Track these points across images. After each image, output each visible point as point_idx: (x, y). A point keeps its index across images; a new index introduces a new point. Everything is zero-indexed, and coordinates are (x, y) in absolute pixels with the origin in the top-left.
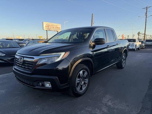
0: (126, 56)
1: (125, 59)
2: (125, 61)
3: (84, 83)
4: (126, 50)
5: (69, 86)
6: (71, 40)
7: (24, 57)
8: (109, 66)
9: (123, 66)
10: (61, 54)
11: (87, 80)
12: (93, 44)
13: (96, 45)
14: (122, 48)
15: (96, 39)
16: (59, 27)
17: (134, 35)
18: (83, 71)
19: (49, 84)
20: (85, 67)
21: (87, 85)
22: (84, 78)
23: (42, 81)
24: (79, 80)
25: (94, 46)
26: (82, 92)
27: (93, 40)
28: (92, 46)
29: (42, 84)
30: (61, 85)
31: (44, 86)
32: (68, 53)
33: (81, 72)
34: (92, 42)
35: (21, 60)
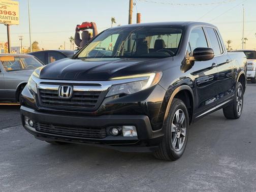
0: (243, 89)
1: (241, 98)
2: (241, 101)
3: (181, 136)
4: (243, 74)
5: (163, 135)
6: (119, 52)
9: (239, 114)
10: (149, 77)
11: (184, 129)
12: (192, 58)
13: (196, 62)
15: (196, 50)
16: (12, 11)
17: (245, 39)
18: (180, 112)
19: (132, 131)
20: (182, 104)
21: (184, 140)
22: (180, 126)
23: (120, 125)
24: (174, 128)
25: (192, 63)
26: (178, 152)
27: (190, 52)
28: (189, 63)
29: (118, 131)
30: (154, 132)
31: (123, 135)
32: (160, 74)
33: (177, 113)
34: (188, 56)
35: (65, 91)
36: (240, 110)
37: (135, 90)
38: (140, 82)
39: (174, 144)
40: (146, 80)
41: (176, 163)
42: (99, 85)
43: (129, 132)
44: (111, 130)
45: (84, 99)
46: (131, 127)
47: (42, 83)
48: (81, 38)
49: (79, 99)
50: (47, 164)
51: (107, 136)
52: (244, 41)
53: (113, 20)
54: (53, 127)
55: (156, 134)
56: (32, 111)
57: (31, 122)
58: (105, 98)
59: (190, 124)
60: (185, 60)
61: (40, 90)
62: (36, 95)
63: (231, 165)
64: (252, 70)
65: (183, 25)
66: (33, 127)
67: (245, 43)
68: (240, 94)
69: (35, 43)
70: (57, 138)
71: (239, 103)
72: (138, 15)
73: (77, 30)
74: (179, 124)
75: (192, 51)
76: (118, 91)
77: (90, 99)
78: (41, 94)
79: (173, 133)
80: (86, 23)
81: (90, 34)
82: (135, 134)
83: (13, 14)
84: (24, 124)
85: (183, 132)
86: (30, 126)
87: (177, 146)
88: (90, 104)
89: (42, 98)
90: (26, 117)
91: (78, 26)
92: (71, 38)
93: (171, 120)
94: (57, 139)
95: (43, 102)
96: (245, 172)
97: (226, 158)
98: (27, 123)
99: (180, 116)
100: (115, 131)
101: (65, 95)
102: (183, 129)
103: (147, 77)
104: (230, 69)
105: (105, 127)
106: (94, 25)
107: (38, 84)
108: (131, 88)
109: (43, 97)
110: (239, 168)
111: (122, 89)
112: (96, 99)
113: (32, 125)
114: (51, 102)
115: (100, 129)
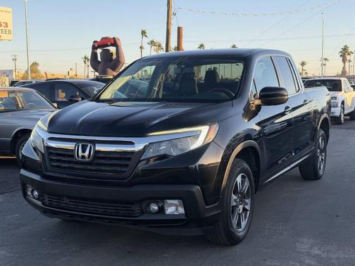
0: (326, 138)
1: (324, 150)
2: (324, 154)
3: (244, 210)
4: (326, 119)
5: (220, 211)
6: (156, 89)
7: (94, 142)
8: (289, 168)
9: (321, 173)
10: (201, 131)
12: (258, 102)
13: (263, 107)
14: (316, 112)
15: (265, 90)
16: (2, 22)
17: (326, 59)
18: (243, 177)
19: (177, 207)
20: (246, 165)
21: (248, 216)
22: (243, 197)
23: (160, 199)
24: (235, 200)
25: (258, 108)
26: (240, 232)
27: (254, 93)
28: (254, 108)
29: (159, 207)
30: (207, 207)
31: (164, 213)
32: (216, 127)
33: (239, 179)
34: (253, 99)
35: (84, 151)
36: (322, 167)
37: (181, 150)
38: (188, 139)
39: (235, 222)
40: (196, 136)
41: (238, 248)
42: (132, 143)
43: (173, 208)
44: (148, 205)
45: (110, 163)
46: (176, 202)
47: (51, 139)
48: (99, 59)
49: (103, 161)
50: (57, 251)
51: (142, 213)
52: (324, 62)
53: (143, 33)
54: (67, 201)
55: (210, 211)
56: (36, 177)
57: (36, 193)
58: (140, 161)
59: (255, 193)
60: (248, 104)
61: (48, 148)
62: (43, 155)
63: (312, 251)
64: (337, 106)
65: (245, 56)
66: (38, 199)
67: (325, 65)
68: (322, 146)
69: (35, 64)
70: (72, 215)
71: (320, 157)
72: (179, 29)
73: (94, 48)
74: (242, 194)
75: (259, 92)
76: (158, 151)
77: (118, 162)
78: (50, 154)
79: (233, 206)
80: (106, 38)
81: (112, 53)
82: (181, 210)
83: (4, 25)
84: (25, 194)
85: (246, 204)
86: (34, 198)
87: (239, 225)
88: (119, 169)
89: (51, 160)
90: (28, 186)
91: (95, 42)
92: (86, 58)
93: (230, 189)
94: (72, 217)
95: (53, 166)
96: (333, 261)
97: (305, 240)
98: (29, 193)
99: (243, 182)
100: (154, 207)
101: (83, 157)
102: (247, 201)
103: (198, 131)
104: (308, 111)
105: (140, 202)
106: (117, 41)
107: (45, 139)
108: (177, 148)
109: (53, 158)
110: (324, 255)
111: (163, 149)
112: (127, 163)
113: (37, 197)
114: (63, 165)
115: (133, 204)
